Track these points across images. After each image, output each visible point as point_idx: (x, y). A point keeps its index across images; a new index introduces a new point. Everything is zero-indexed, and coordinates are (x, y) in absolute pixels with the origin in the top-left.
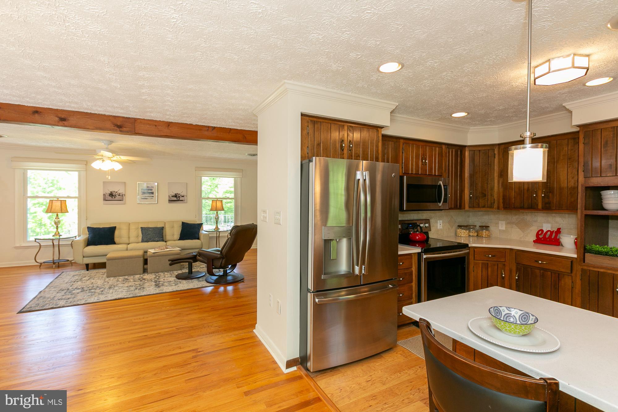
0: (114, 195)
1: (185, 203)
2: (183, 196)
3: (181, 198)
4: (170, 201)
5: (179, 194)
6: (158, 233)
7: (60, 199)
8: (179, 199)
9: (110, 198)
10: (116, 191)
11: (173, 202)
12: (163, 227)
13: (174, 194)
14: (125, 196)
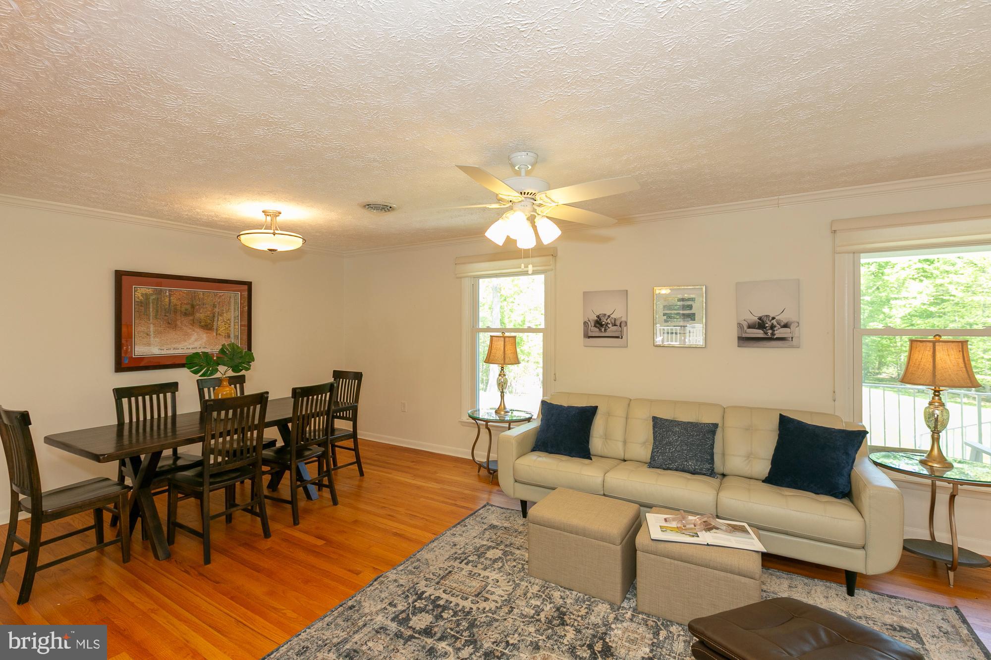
0: (604, 323)
1: (792, 347)
2: (786, 326)
3: (780, 332)
4: (744, 340)
5: (773, 318)
6: (698, 445)
7: (507, 334)
8: (773, 334)
9: (595, 331)
10: (608, 314)
11: (752, 343)
12: (716, 426)
13: (756, 319)
14: (626, 325)
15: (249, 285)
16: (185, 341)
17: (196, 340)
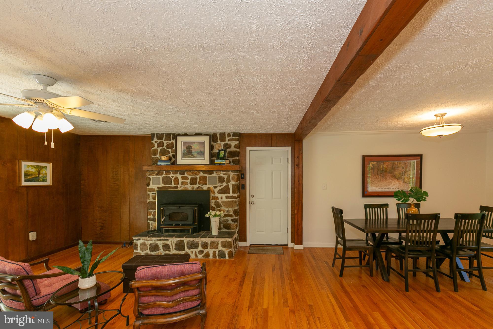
15: (421, 156)
16: (389, 185)
17: (394, 185)
